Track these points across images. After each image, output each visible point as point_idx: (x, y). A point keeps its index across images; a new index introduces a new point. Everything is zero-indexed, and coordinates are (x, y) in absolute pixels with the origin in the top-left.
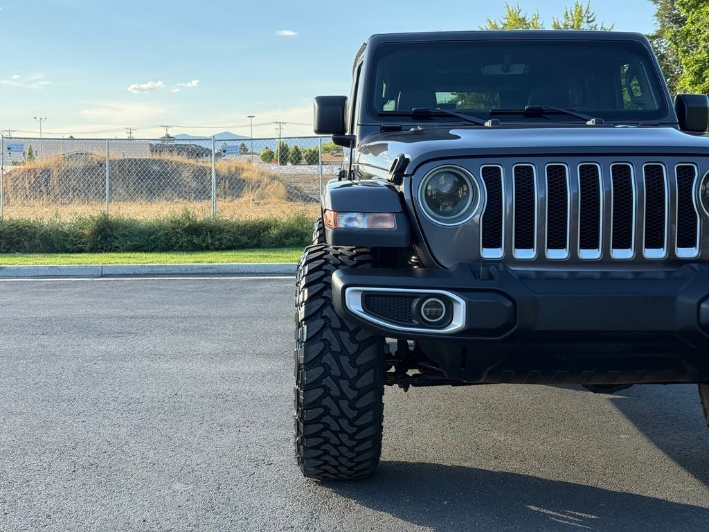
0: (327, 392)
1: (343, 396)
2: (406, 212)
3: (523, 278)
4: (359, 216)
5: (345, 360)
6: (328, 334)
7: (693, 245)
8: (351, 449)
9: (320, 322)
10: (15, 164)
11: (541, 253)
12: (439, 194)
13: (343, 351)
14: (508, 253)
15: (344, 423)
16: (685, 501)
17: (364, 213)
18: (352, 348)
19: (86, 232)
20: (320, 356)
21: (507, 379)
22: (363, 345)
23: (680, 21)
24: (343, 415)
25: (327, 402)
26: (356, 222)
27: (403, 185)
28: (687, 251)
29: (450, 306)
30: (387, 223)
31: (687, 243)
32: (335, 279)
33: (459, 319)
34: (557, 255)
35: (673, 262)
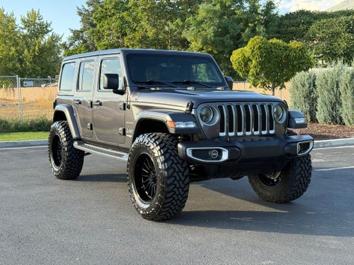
7: (273, 129)
11: (236, 134)
14: (227, 134)
17: (183, 122)
23: (94, 26)
26: (182, 125)
27: (193, 113)
28: (272, 132)
29: (220, 152)
30: (192, 125)
31: (271, 129)
32: (180, 146)
33: (225, 156)
34: (239, 134)
35: (268, 135)
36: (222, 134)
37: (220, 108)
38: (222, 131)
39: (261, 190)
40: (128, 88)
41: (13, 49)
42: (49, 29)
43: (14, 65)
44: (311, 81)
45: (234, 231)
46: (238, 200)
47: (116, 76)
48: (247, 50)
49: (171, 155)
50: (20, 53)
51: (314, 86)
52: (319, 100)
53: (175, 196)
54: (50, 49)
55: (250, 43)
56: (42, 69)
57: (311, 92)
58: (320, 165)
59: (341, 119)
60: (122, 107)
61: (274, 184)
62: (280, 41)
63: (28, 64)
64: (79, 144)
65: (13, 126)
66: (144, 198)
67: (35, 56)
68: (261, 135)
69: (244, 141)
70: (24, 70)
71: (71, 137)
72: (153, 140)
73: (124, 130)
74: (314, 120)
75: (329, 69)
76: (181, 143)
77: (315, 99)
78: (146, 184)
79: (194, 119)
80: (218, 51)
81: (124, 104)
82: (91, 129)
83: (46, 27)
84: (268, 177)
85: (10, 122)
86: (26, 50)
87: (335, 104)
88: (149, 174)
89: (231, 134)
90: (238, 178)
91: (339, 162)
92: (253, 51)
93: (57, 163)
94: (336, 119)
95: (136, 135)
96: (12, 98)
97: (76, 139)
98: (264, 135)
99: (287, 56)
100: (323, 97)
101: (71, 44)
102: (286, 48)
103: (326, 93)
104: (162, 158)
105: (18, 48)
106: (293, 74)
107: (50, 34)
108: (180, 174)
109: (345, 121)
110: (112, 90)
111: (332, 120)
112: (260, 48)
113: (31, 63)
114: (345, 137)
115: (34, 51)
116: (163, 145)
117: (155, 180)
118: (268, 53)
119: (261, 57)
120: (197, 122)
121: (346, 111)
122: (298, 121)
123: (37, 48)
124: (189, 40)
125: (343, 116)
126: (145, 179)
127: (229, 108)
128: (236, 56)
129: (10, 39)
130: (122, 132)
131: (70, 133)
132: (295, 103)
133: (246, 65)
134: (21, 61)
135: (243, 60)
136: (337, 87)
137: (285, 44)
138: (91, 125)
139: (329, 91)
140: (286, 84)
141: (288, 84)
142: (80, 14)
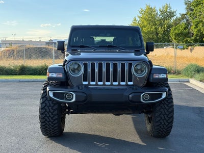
0: (46, 116)
1: (50, 116)
2: (65, 73)
3: (93, 89)
4: (54, 74)
5: (50, 108)
6: (47, 102)
7: (132, 81)
8: (53, 129)
9: (45, 99)
10: (7, 47)
11: (97, 83)
12: (74, 68)
13: (50, 106)
14: (89, 83)
15: (50, 123)
16: (132, 141)
17: (55, 73)
18: (52, 105)
19: (18, 70)
20: (45, 107)
21: (89, 113)
22: (55, 104)
23: (192, 10)
24: (50, 121)
25: (46, 118)
26: (55, 76)
27: (65, 66)
28: (130, 83)
30: (61, 75)
32: (48, 89)
33: (74, 99)
34: (100, 83)
35: (127, 85)
36: (85, 83)
37: (85, 65)
38: (85, 80)
40: (66, 50)
41: (154, 27)
42: (175, 14)
43: (153, 36)
47: (63, 43)
50: (156, 29)
63: (160, 35)
67: (165, 30)
70: (158, 39)
83: (173, 13)
86: (160, 27)
89: (93, 83)
90: (119, 115)
105: (156, 26)
107: (175, 17)
113: (162, 34)
115: (164, 27)
123: (166, 26)
127: (92, 65)
129: (152, 21)
134: (157, 34)
142: (186, 4)
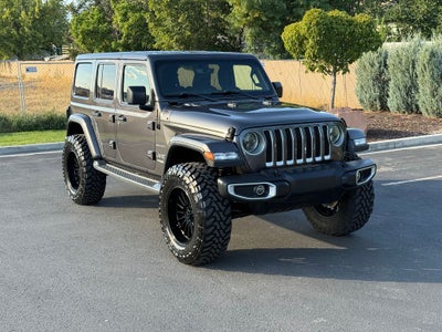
0: (216, 228)
1: (221, 228)
6: (214, 205)
9: (209, 200)
13: (220, 210)
14: (275, 163)
15: (220, 240)
18: (223, 209)
20: (212, 213)
24: (220, 236)
26: (222, 157)
27: (235, 140)
28: (327, 158)
29: (267, 188)
30: (234, 156)
31: (327, 154)
32: (220, 181)
33: (272, 192)
34: (289, 163)
35: (323, 161)
36: (269, 164)
37: (267, 134)
38: (269, 161)
39: (316, 221)
40: (158, 104)
41: (7, 11)
43: (9, 32)
44: (381, 59)
45: (283, 279)
46: (289, 232)
47: (143, 89)
48: (302, 26)
49: (210, 191)
50: (15, 15)
51: (386, 65)
52: (391, 84)
53: (216, 232)
54: (54, 10)
55: (305, 17)
56: (45, 36)
57: (381, 73)
58: (387, 177)
59: (417, 106)
60: (151, 126)
61: (331, 213)
62: (342, 14)
63: (27, 30)
64: (100, 165)
65: (15, 124)
66: (180, 239)
67: (35, 19)
68: (314, 162)
69: (295, 172)
70: (22, 37)
71: (90, 155)
72: (189, 173)
73: (154, 154)
74: (384, 108)
75: (404, 44)
76: (221, 178)
77: (386, 82)
78: (181, 221)
79: (236, 148)
80: (266, 17)
81: (154, 123)
82: (115, 147)
84: (324, 205)
85: (11, 118)
86: (23, 13)
87: (411, 89)
88: (185, 210)
89: (280, 163)
91: (410, 170)
92: (309, 29)
93: (75, 186)
94: (411, 108)
95: (169, 164)
96: (8, 74)
97: (97, 159)
98: (319, 162)
99: (352, 33)
100: (396, 80)
101: (80, 6)
102: (350, 23)
103: (399, 75)
104: (200, 196)
105: (13, 9)
106: (359, 56)
108: (221, 213)
109: (422, 109)
110: (138, 106)
111: (407, 109)
112: (318, 24)
113: (30, 29)
114: (421, 134)
115: (33, 12)
116: (200, 179)
117: (192, 218)
118: (328, 29)
119: (320, 35)
120: (239, 152)
121: (423, 98)
122: (358, 142)
123: (37, 10)
124: (230, 3)
125: (420, 104)
126: (180, 216)
127: (277, 133)
128: (288, 33)
130: (151, 156)
131: (89, 151)
132: (362, 87)
133: (301, 44)
134: (17, 26)
135: (298, 39)
136: (414, 67)
137: (350, 17)
138: (114, 143)
139: (403, 72)
140: (350, 67)
141: (353, 67)
